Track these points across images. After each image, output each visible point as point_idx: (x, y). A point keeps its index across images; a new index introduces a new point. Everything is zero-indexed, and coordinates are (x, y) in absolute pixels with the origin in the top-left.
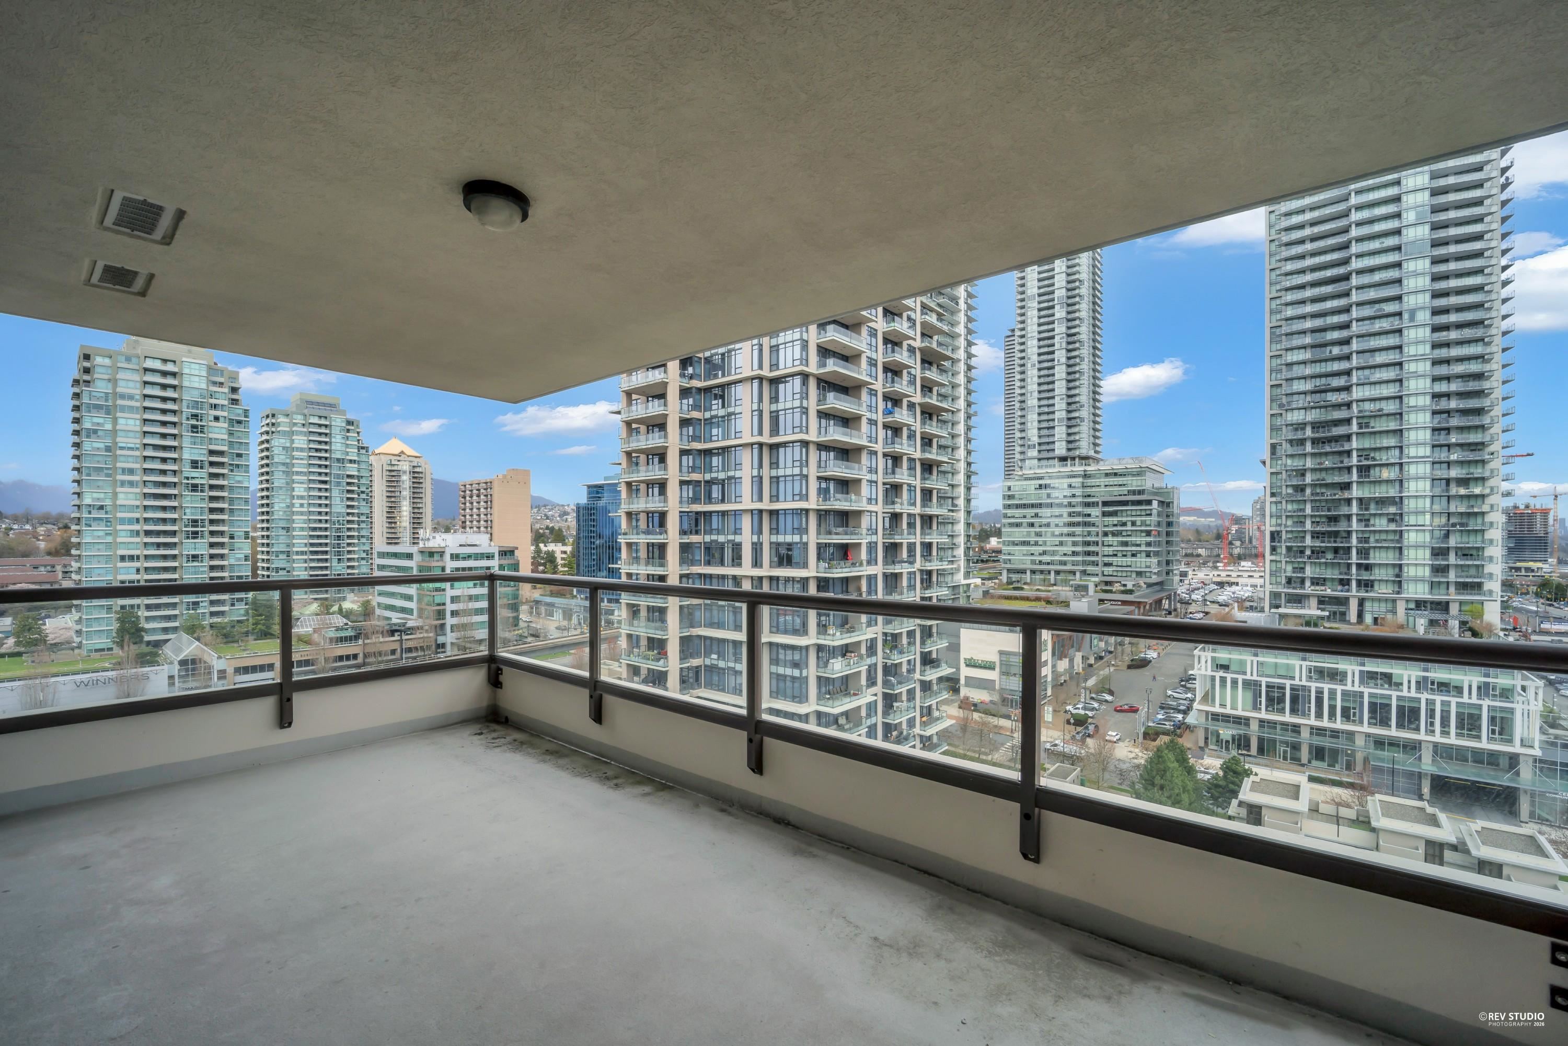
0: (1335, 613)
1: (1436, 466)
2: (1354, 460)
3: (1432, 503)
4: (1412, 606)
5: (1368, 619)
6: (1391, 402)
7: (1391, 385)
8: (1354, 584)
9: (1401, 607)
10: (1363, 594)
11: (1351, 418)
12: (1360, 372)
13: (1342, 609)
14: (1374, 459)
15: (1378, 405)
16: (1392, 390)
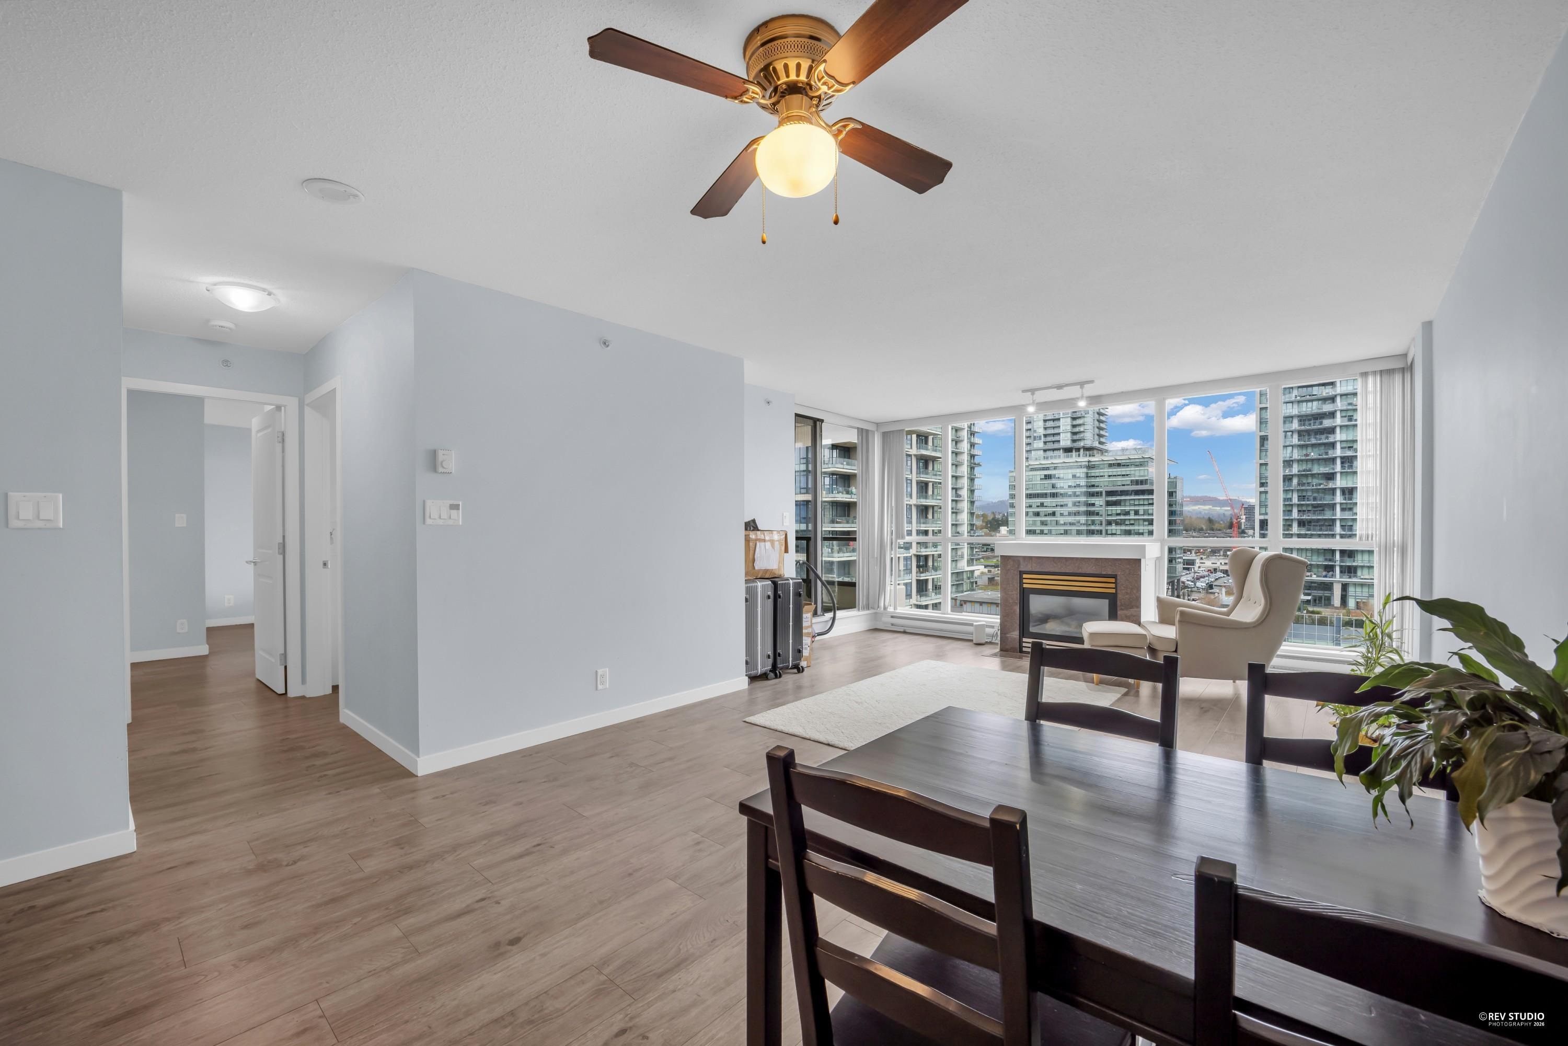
0: (1320, 598)
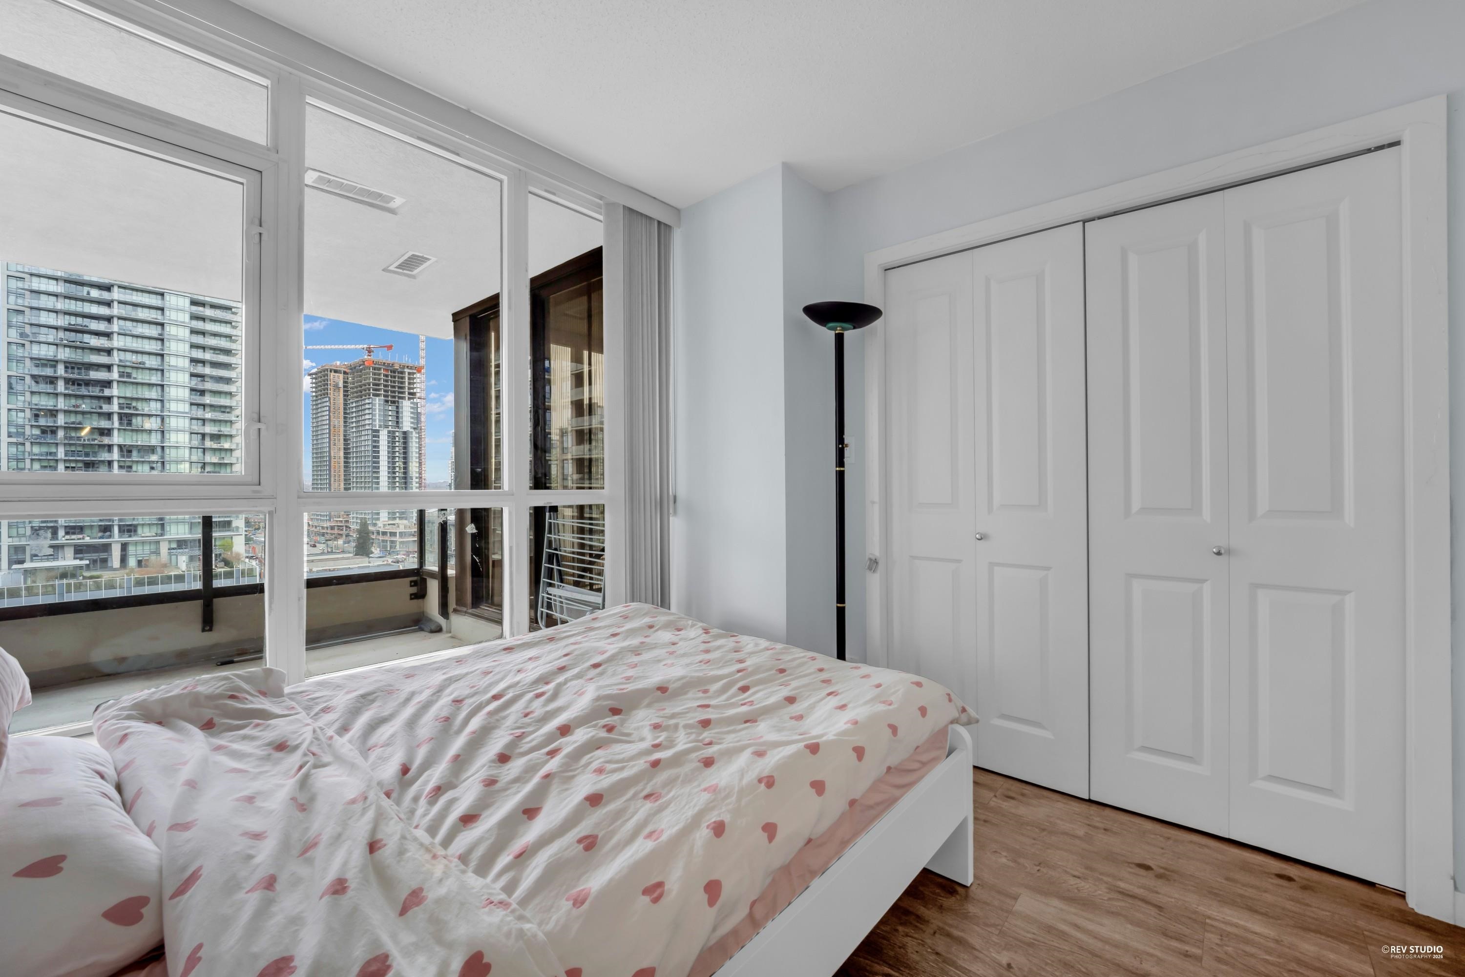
1: (194, 422)
2: (115, 407)
3: (190, 454)
4: (174, 545)
5: (132, 562)
6: (153, 358)
7: (153, 342)
8: (116, 529)
9: (164, 548)
10: (126, 539)
11: (112, 365)
12: (122, 322)
13: (103, 555)
14: (137, 409)
15: (140, 358)
16: (155, 347)
